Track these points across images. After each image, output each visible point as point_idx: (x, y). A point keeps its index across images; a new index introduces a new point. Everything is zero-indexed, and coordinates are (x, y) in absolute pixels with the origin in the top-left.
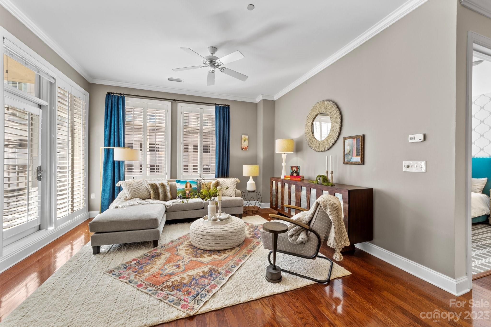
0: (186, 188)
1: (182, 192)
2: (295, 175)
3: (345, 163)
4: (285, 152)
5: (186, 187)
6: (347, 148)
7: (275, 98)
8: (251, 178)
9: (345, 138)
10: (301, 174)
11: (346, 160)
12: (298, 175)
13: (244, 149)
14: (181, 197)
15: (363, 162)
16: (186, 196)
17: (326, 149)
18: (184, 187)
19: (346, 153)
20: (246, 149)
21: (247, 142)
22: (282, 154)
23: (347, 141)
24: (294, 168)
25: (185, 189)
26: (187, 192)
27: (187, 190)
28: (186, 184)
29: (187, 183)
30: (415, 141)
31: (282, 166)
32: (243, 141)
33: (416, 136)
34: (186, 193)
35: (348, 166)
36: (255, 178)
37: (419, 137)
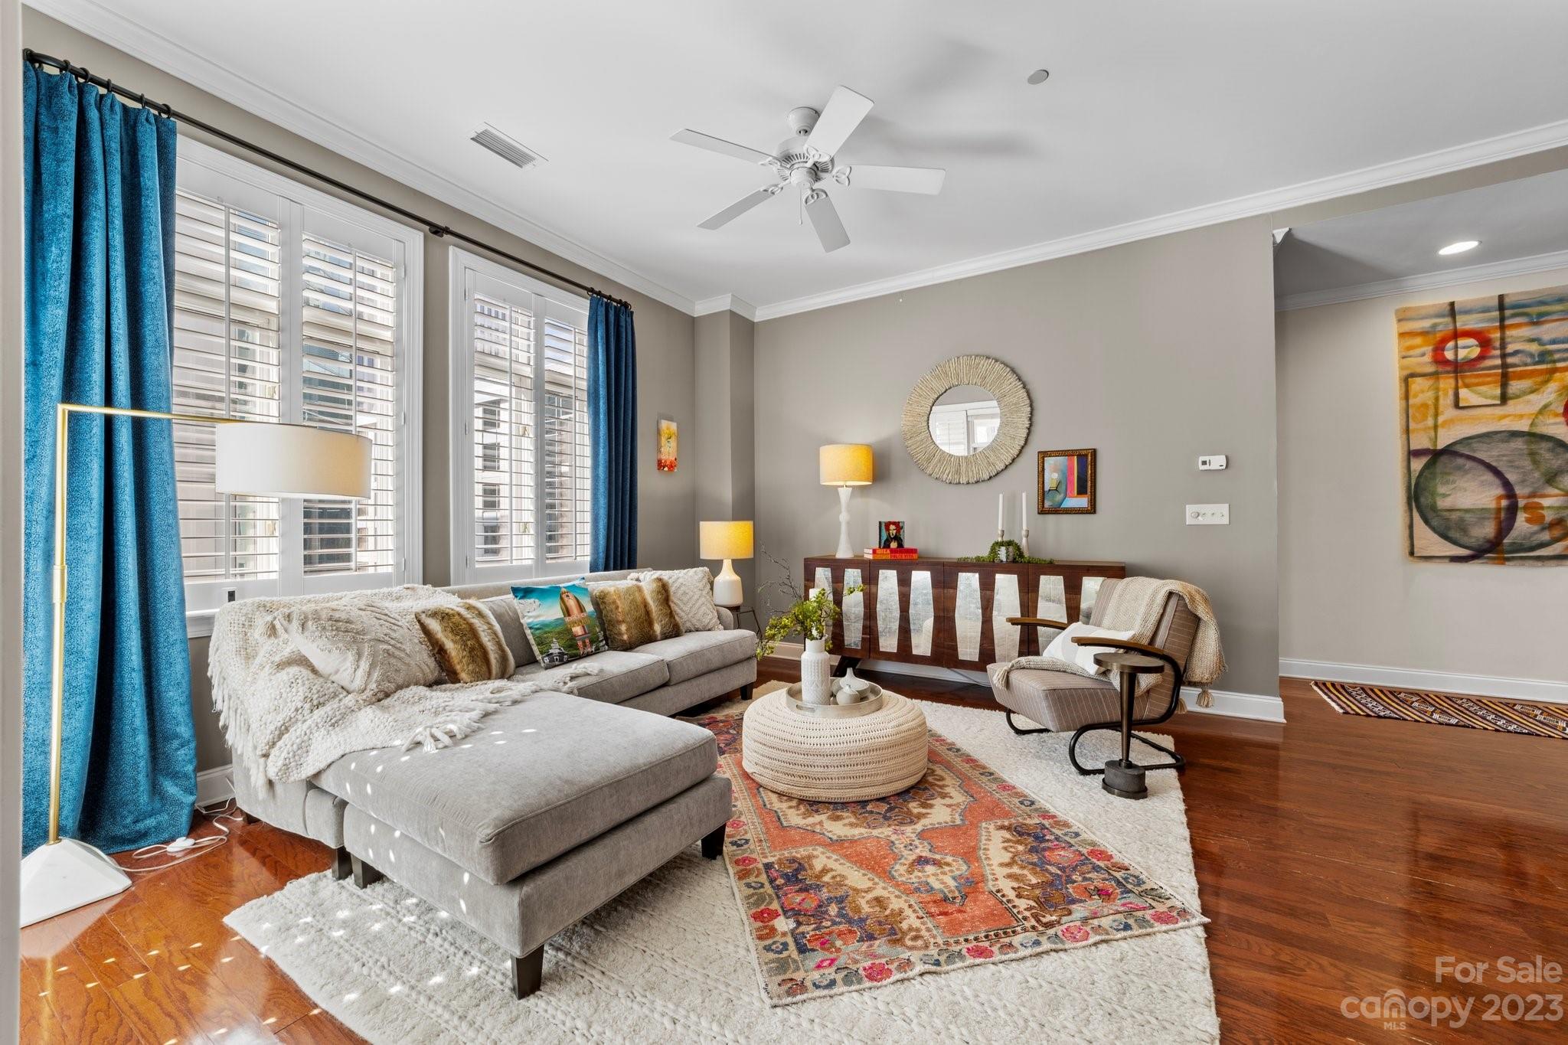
0: (569, 615)
1: (559, 633)
2: (894, 545)
3: (1042, 511)
4: (849, 483)
5: (567, 612)
6: (1052, 478)
7: (760, 315)
8: (727, 565)
9: (1043, 455)
10: (907, 545)
11: (1047, 504)
12: (900, 545)
13: (666, 469)
14: (561, 654)
15: (1092, 509)
16: (576, 647)
17: (986, 477)
18: (560, 615)
19: (1046, 489)
20: (671, 467)
21: (673, 443)
22: (839, 489)
23: (1050, 462)
24: (892, 527)
25: (567, 619)
26: (578, 630)
27: (574, 623)
28: (562, 599)
29: (564, 596)
30: (1213, 467)
31: (840, 524)
32: (663, 440)
33: (1212, 458)
34: (574, 637)
35: (1051, 518)
36: (738, 565)
37: (1218, 462)
